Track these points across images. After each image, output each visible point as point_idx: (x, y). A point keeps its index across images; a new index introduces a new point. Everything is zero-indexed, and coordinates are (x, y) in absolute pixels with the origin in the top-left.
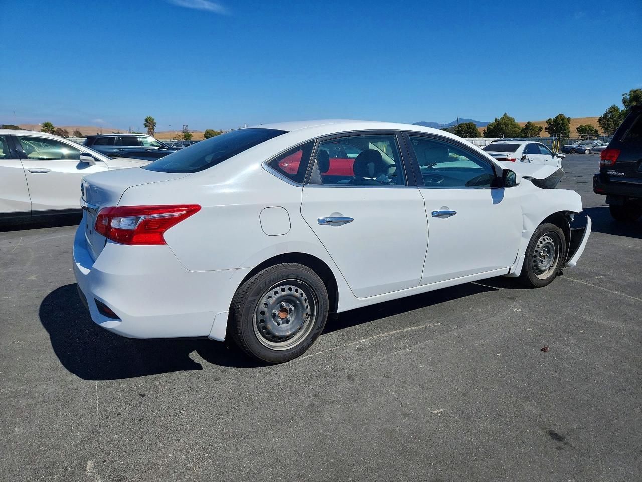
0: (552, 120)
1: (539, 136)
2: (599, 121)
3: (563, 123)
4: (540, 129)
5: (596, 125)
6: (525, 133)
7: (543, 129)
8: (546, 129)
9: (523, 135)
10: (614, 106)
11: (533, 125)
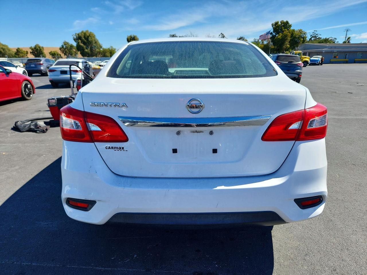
0: (33, 47)
1: (28, 57)
2: (60, 49)
3: (40, 50)
4: (27, 53)
5: (59, 52)
6: (18, 55)
7: (29, 53)
8: (31, 53)
9: (17, 56)
10: (65, 41)
11: (22, 50)
